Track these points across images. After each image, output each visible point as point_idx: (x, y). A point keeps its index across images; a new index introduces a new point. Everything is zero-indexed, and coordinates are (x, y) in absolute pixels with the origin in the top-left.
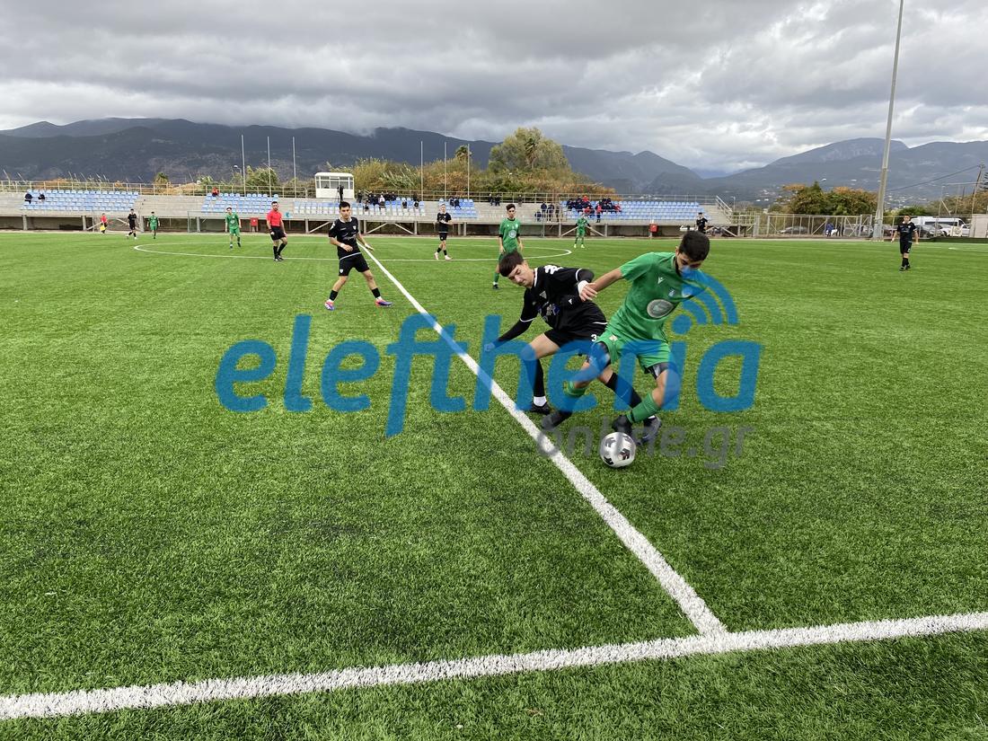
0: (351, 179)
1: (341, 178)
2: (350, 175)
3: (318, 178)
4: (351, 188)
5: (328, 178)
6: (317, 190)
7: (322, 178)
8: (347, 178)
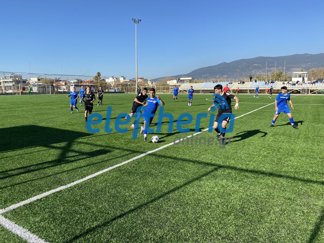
0: (307, 74)
1: (303, 74)
2: (307, 72)
3: (293, 74)
4: (306, 77)
5: (297, 74)
6: (292, 78)
7: (295, 74)
8: (305, 74)
